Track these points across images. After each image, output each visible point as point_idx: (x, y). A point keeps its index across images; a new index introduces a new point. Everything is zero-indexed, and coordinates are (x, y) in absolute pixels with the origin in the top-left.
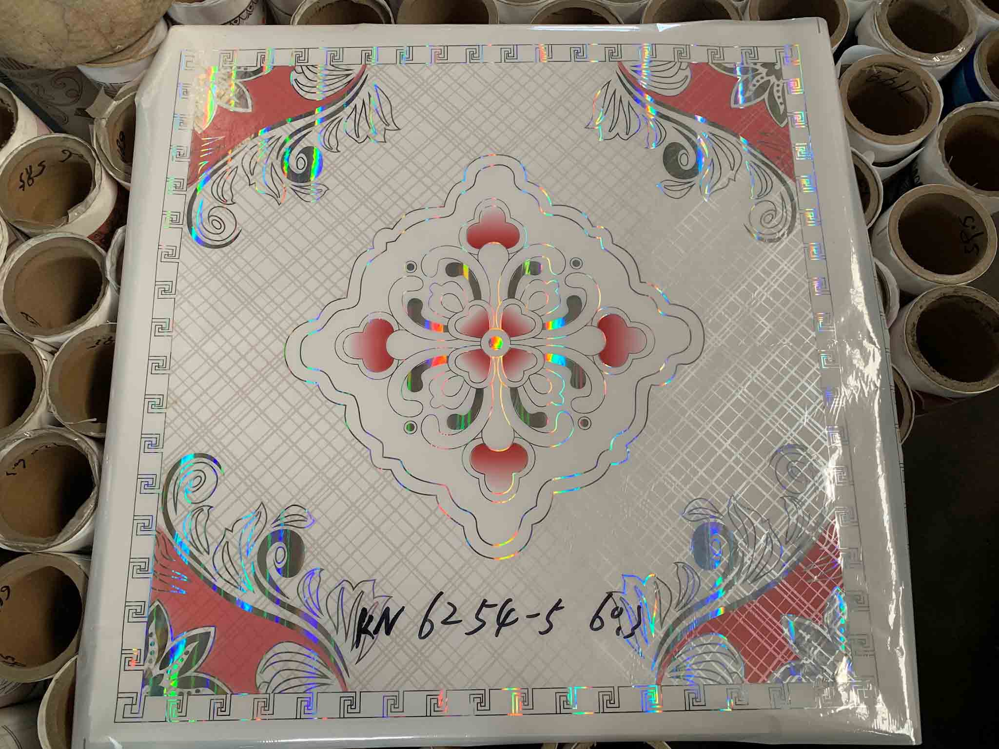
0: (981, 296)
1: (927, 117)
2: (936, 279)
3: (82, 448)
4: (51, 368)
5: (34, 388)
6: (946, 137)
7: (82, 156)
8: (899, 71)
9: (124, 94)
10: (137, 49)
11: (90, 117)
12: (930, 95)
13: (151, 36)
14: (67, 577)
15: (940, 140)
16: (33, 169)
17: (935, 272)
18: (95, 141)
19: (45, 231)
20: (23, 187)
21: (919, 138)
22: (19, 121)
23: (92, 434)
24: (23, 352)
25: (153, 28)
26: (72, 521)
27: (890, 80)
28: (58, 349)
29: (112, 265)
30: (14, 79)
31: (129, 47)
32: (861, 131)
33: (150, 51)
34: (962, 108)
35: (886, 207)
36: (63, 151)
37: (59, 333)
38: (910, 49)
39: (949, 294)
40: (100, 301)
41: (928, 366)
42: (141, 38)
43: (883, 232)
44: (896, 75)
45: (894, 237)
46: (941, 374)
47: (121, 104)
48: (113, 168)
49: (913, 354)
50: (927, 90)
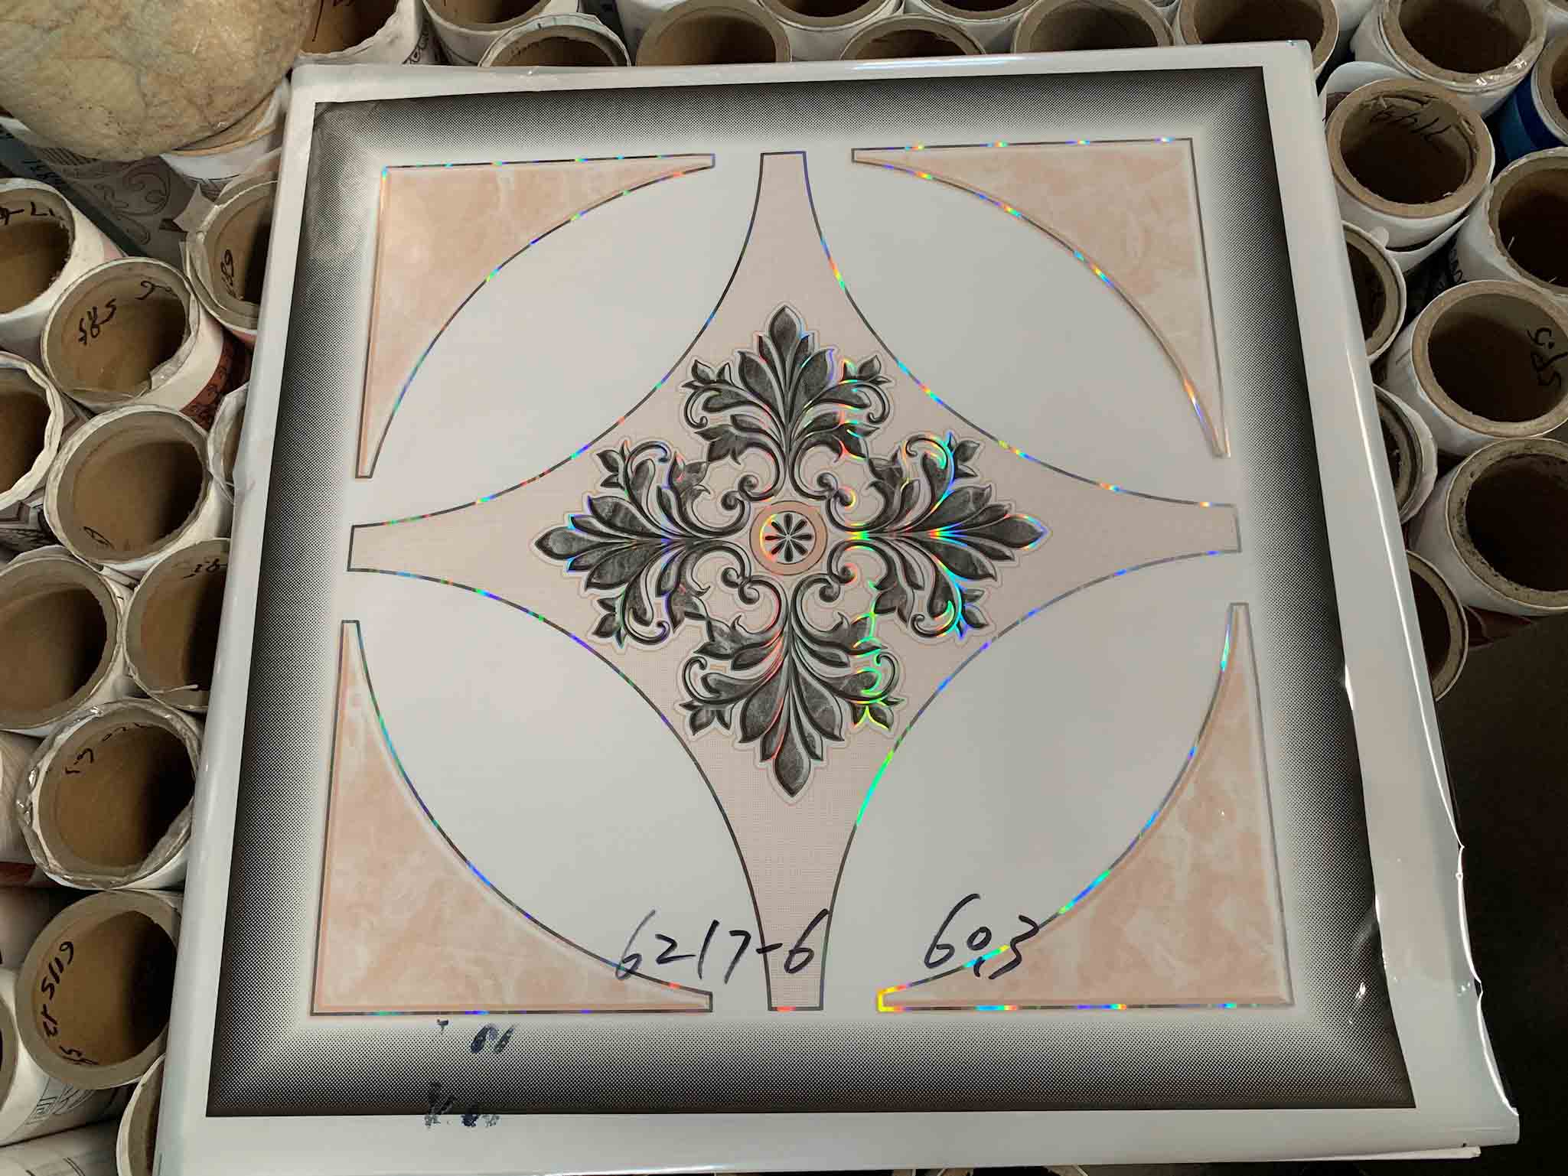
1: (1470, 173)
2: (1492, 429)
3: (175, 728)
4: (128, 611)
5: (106, 639)
6: (1500, 207)
7: (170, 290)
8: (1422, 103)
9: (230, 194)
10: (248, 126)
11: (180, 230)
12: (1474, 139)
13: (269, 105)
14: (157, 926)
15: (1490, 211)
16: (98, 313)
17: (1492, 418)
18: (188, 266)
19: (117, 404)
20: (83, 339)
21: (1457, 207)
22: (76, 243)
23: (192, 707)
24: (88, 587)
25: (271, 93)
26: (163, 840)
27: (1409, 117)
28: (139, 581)
29: (216, 451)
30: (70, 179)
31: (237, 122)
32: (1363, 199)
33: (267, 128)
34: (1524, 160)
35: (1410, 316)
36: (142, 284)
37: (142, 556)
38: (1439, 69)
39: (1517, 453)
40: (199, 506)
41: (1486, 569)
42: (254, 109)
43: (1406, 358)
44: (1418, 109)
45: (1421, 366)
46: (1508, 578)
47: (225, 209)
48: (217, 305)
49: (1462, 550)
50: (1469, 130)
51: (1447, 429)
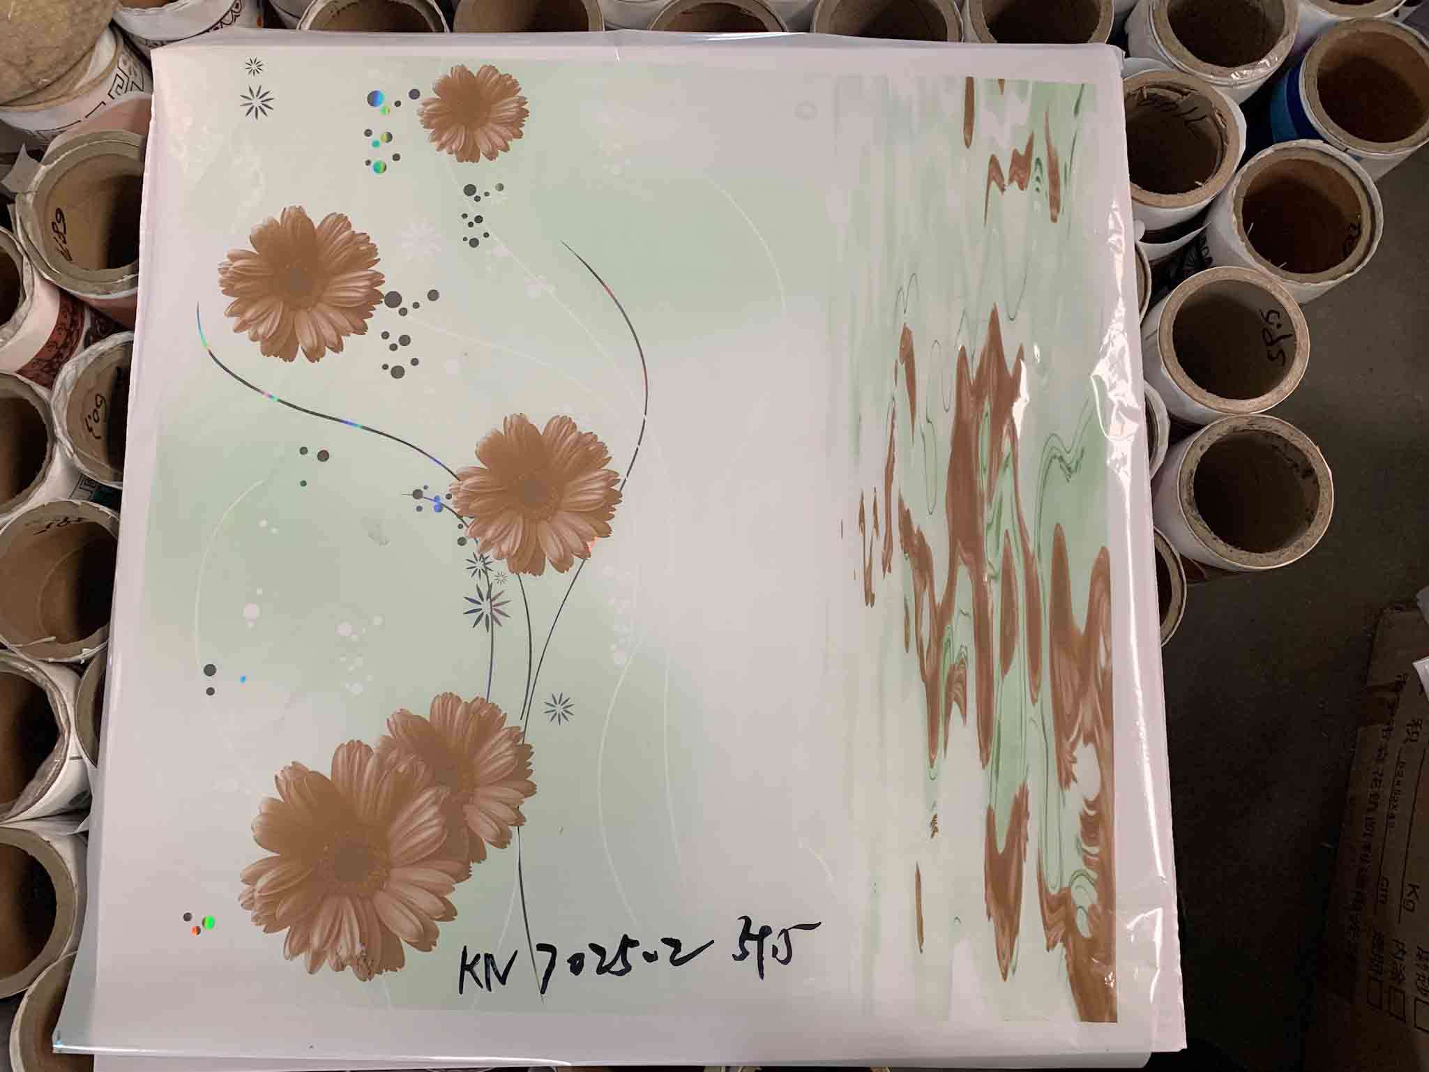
0: (1285, 430)
1: (1220, 165)
2: (1222, 406)
3: (37, 681)
6: (1243, 195)
7: (4, 252)
8: (1182, 94)
9: (56, 154)
10: (71, 82)
11: (8, 192)
12: (1226, 129)
13: (91, 57)
14: (32, 857)
15: (1236, 197)
17: (1222, 395)
18: (19, 229)
21: (1205, 199)
23: (51, 660)
25: (92, 48)
26: (32, 784)
27: (1174, 103)
29: (60, 413)
31: (58, 79)
33: (89, 83)
34: (1269, 151)
38: (1198, 61)
39: (1241, 429)
40: (45, 470)
41: (1207, 532)
42: (75, 65)
43: (1152, 338)
44: (1179, 98)
45: (1166, 347)
46: (1225, 542)
47: (53, 169)
48: (51, 269)
49: (1189, 515)
50: (1221, 123)
51: (1183, 403)
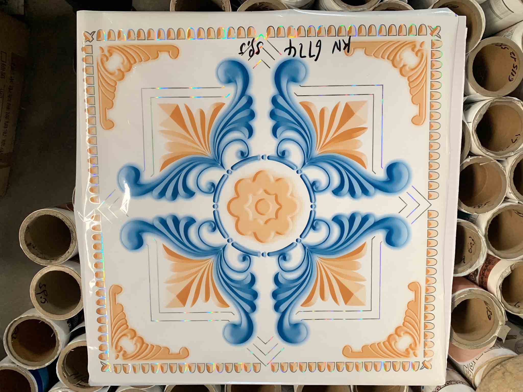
1: (65, 358)
2: (62, 268)
3: (485, 149)
4: (507, 189)
6: (56, 347)
7: (510, 305)
10: (488, 367)
12: (63, 372)
14: (482, 86)
15: (59, 346)
18: (503, 312)
19: (522, 261)
21: (70, 345)
23: (481, 157)
26: (484, 113)
31: (493, 368)
34: (47, 364)
36: (519, 307)
37: (504, 208)
39: (54, 260)
40: (488, 225)
41: (65, 221)
42: (487, 373)
44: (81, 382)
46: (59, 218)
47: (493, 335)
48: (491, 297)
49: (73, 227)
50: (65, 374)
51: (75, 267)
